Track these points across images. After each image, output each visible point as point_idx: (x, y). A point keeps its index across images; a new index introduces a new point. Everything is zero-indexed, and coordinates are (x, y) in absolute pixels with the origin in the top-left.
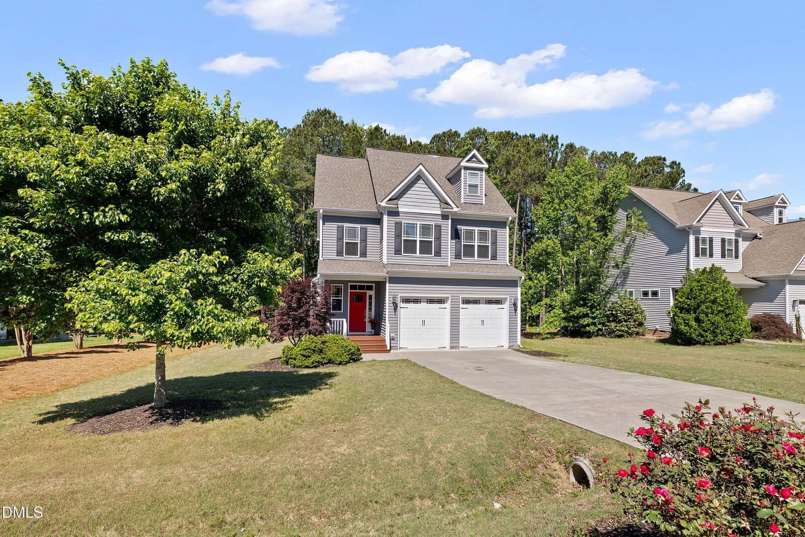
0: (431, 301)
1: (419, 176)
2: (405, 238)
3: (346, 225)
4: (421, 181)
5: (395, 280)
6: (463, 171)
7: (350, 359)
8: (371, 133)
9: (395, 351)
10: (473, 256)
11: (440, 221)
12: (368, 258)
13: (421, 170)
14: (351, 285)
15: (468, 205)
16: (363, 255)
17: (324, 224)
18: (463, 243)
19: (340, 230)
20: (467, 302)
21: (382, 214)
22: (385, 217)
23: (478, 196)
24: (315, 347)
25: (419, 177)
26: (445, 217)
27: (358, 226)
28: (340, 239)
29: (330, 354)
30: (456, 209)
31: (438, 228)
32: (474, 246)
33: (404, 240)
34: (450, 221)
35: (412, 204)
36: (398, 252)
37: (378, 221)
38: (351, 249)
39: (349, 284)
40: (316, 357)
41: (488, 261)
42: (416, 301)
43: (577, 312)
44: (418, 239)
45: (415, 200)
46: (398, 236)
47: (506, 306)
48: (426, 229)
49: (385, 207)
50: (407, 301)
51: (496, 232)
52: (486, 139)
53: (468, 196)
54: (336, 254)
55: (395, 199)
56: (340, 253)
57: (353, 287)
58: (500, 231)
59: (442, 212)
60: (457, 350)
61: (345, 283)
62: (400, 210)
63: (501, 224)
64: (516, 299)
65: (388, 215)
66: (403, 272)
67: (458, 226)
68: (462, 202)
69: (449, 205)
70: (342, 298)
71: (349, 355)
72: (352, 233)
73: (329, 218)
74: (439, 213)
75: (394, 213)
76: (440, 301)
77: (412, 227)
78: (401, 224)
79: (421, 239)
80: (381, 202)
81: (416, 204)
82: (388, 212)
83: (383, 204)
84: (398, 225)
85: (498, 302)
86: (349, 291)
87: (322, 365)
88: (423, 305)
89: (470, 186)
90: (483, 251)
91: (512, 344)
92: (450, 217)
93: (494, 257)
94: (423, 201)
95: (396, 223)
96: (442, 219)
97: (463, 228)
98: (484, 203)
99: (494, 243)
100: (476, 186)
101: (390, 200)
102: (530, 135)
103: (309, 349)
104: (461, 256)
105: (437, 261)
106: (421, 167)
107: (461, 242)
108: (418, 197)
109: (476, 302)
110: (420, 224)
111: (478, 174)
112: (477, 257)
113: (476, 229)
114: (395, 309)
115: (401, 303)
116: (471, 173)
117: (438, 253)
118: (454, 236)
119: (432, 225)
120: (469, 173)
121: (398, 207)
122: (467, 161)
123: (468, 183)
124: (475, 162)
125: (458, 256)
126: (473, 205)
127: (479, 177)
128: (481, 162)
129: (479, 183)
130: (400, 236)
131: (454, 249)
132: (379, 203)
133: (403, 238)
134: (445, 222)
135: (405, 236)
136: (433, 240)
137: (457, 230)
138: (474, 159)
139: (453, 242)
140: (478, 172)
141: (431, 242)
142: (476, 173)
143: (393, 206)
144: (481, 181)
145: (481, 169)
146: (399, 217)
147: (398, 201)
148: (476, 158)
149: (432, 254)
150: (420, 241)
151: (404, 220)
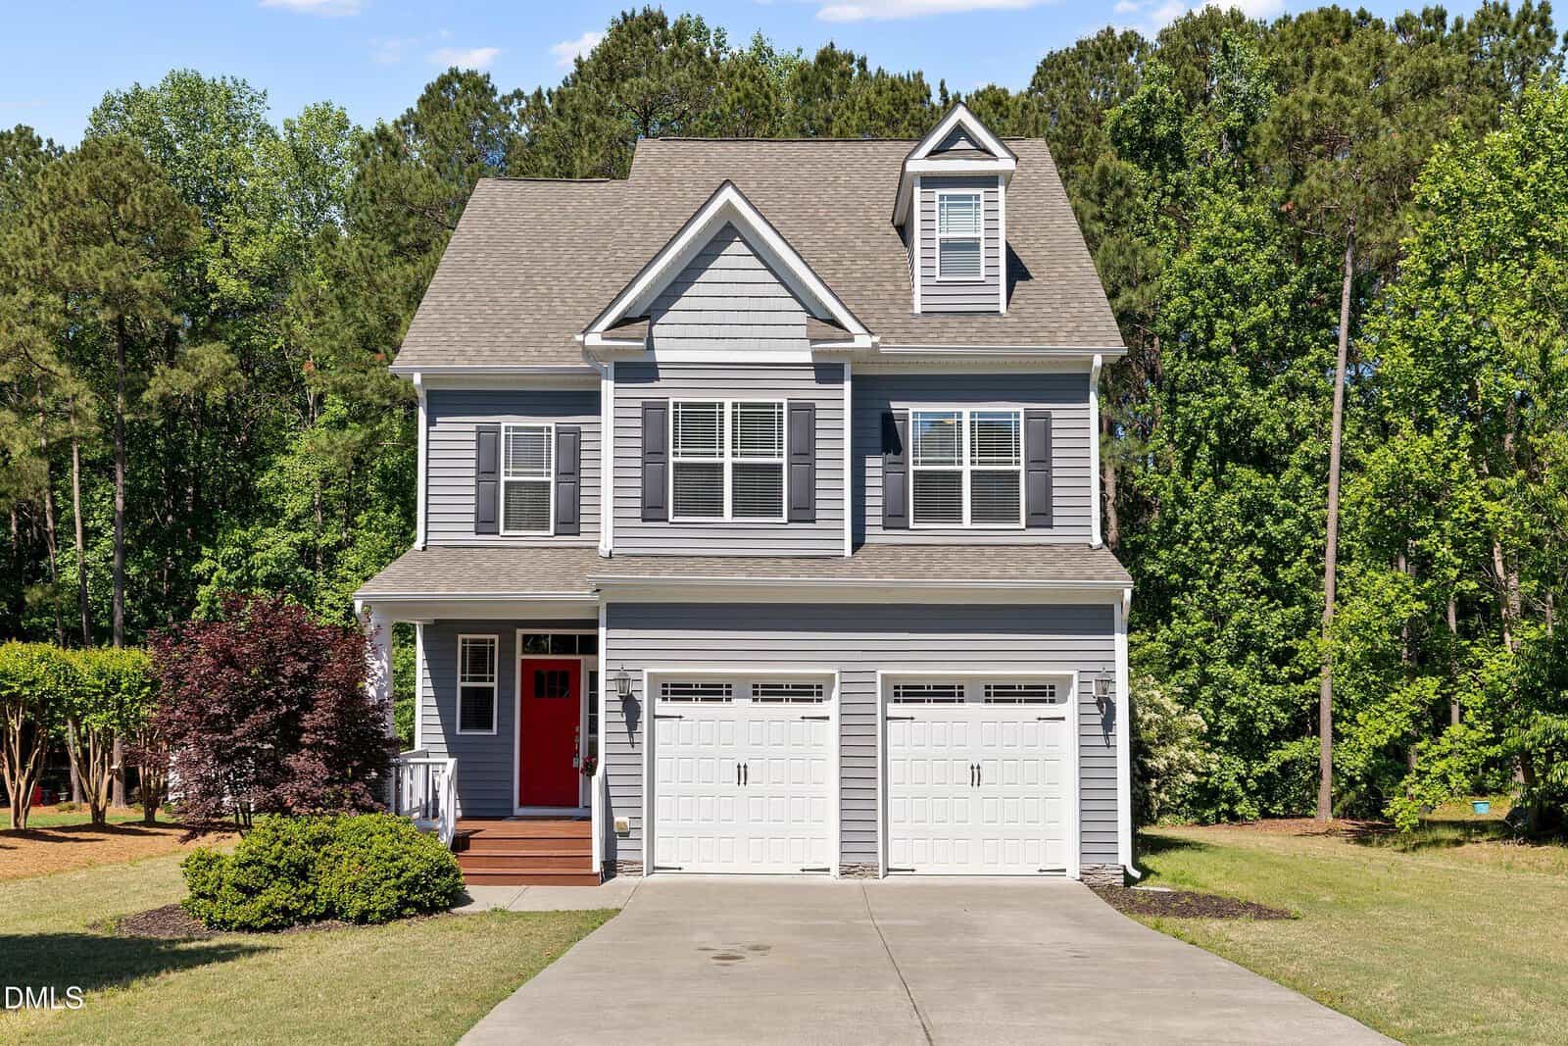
0: (769, 691)
1: (729, 227)
2: (680, 459)
3: (507, 422)
4: (737, 247)
5: (628, 615)
6: (917, 190)
7: (404, 903)
8: (804, 79)
9: (633, 880)
10: (957, 516)
11: (808, 389)
12: (582, 537)
13: (729, 205)
14: (526, 638)
15: (936, 321)
16: (571, 528)
17: (431, 422)
18: (912, 468)
19: (487, 444)
20: (911, 692)
21: (597, 376)
22: (608, 388)
23: (981, 283)
24: (279, 858)
25: (728, 231)
26: (827, 371)
27: (549, 422)
28: (487, 471)
29: (328, 885)
30: (863, 341)
31: (804, 414)
32: (958, 475)
33: (677, 466)
34: (847, 385)
35: (705, 331)
36: (653, 510)
37: (590, 403)
38: (528, 507)
39: (520, 632)
40: (277, 894)
41: (1016, 531)
42: (714, 691)
43: (1536, 731)
44: (728, 462)
45: (717, 317)
46: (653, 453)
47: (1069, 708)
48: (755, 422)
49: (607, 352)
50: (680, 690)
51: (1047, 417)
52: (1226, 49)
53: (941, 284)
54: (472, 527)
55: (642, 318)
56: (485, 523)
57: (533, 644)
58: (1061, 413)
59: (815, 353)
60: (869, 881)
61: (506, 628)
62: (661, 356)
63: (1068, 386)
64: (1107, 682)
65: (617, 380)
66: (664, 585)
67: (894, 405)
68: (918, 309)
69: (840, 326)
70: (495, 685)
71: (399, 888)
72: (529, 447)
73: (448, 401)
74: (807, 357)
75: (637, 371)
76: (806, 692)
77: (700, 421)
78: (664, 407)
79: (740, 460)
80: (585, 332)
81: (715, 331)
82: (618, 366)
83: (594, 340)
84: (654, 413)
85: (1038, 693)
86: (519, 657)
87: (305, 921)
88: (742, 707)
89: (946, 246)
90: (994, 494)
91: (1095, 862)
92: (848, 372)
93: (1041, 516)
94: (743, 318)
95: (646, 407)
96: (818, 380)
97: (913, 408)
98: (1003, 309)
99: (1041, 460)
100: (973, 246)
101: (623, 321)
102: (1425, 13)
103: (260, 863)
104: (904, 515)
105: (802, 540)
106: (729, 194)
107: (904, 463)
108: (730, 303)
109: (946, 693)
110: (735, 405)
111: (977, 197)
112: (975, 517)
113: (966, 411)
114: (632, 723)
115: (658, 701)
116: (950, 197)
117: (804, 511)
118: (878, 443)
119: (780, 406)
120: (942, 197)
121: (650, 347)
122: (933, 153)
123: (938, 235)
124: (963, 154)
125: (894, 519)
126: (963, 318)
127: (982, 208)
128: (988, 152)
129: (981, 234)
130: (663, 452)
131: (879, 492)
132: (579, 338)
133: (672, 459)
134: (827, 391)
135: (680, 450)
136: (784, 460)
137: (888, 419)
138: (962, 144)
139: (874, 464)
140: (980, 191)
141: (778, 468)
142: (969, 197)
143: (629, 344)
144: (992, 225)
145: (989, 181)
146: (656, 384)
147: (651, 325)
148: (971, 139)
149: (780, 515)
150: (735, 466)
151: (674, 393)
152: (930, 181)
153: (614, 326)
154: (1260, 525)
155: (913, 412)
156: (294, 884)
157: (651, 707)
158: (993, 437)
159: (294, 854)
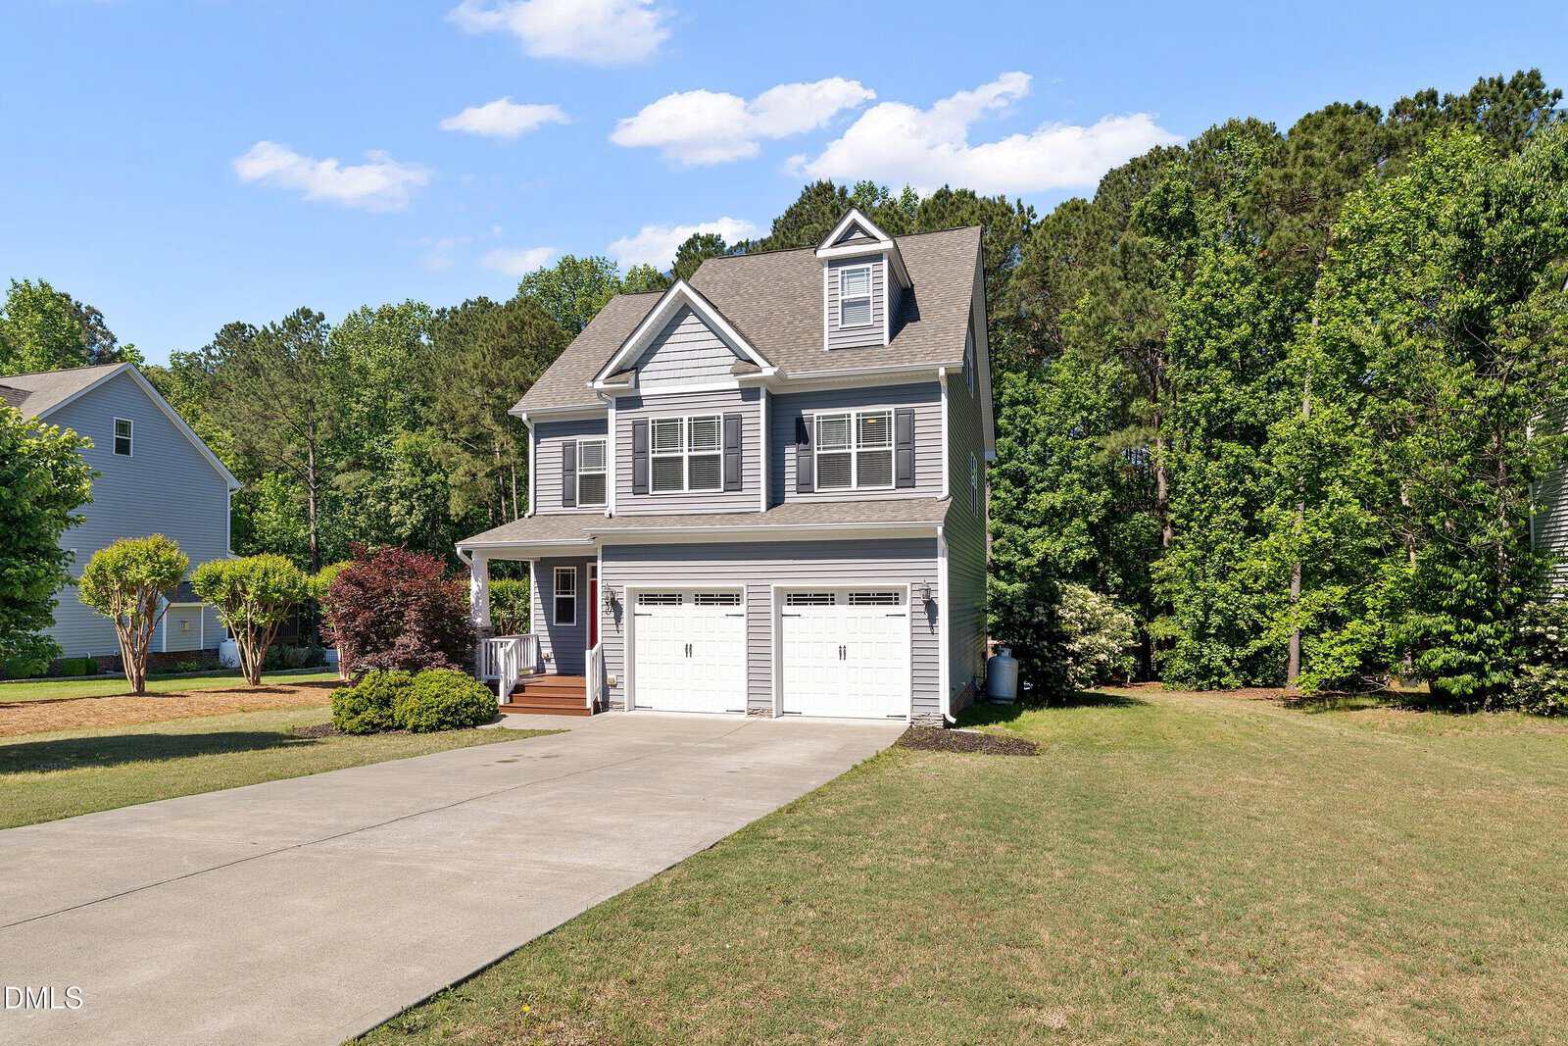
0: (707, 598)
1: (683, 306)
2: (656, 455)
3: (580, 439)
4: (691, 319)
5: (616, 552)
6: (826, 269)
9: (616, 713)
10: (848, 482)
11: (737, 406)
13: (682, 293)
15: (835, 355)
17: (537, 442)
18: (816, 452)
19: (569, 451)
20: (799, 598)
21: (605, 408)
22: (612, 413)
23: (870, 327)
25: (683, 309)
26: (749, 393)
27: (605, 438)
28: (569, 469)
30: (769, 372)
31: (735, 423)
32: (848, 455)
33: (654, 460)
34: (763, 401)
35: (671, 374)
36: (640, 488)
37: (600, 426)
38: (594, 489)
40: (370, 714)
41: (888, 491)
42: (670, 598)
44: (686, 455)
45: (679, 364)
46: (639, 452)
47: (908, 608)
48: (702, 429)
49: (610, 392)
50: (648, 598)
51: (912, 413)
53: (842, 330)
54: (561, 503)
55: (633, 369)
56: (569, 500)
58: (921, 410)
59: (739, 382)
61: (581, 562)
62: (643, 391)
63: (925, 391)
65: (617, 408)
67: (804, 412)
68: (826, 348)
69: (754, 363)
72: (594, 455)
73: (547, 429)
74: (735, 385)
75: (629, 402)
76: (728, 599)
77: (667, 430)
78: (647, 422)
79: (693, 453)
80: (593, 380)
81: (678, 373)
82: (618, 400)
83: (599, 385)
84: (639, 427)
85: (886, 597)
86: (589, 579)
87: (388, 729)
88: (688, 608)
89: (845, 305)
90: (874, 468)
91: (922, 711)
92: (763, 393)
93: (907, 480)
94: (694, 363)
95: (634, 425)
96: (743, 399)
97: (817, 413)
98: (886, 343)
99: (907, 442)
100: (866, 302)
101: (620, 371)
104: (811, 484)
105: (734, 502)
106: (680, 286)
107: (811, 449)
108: (686, 355)
109: (822, 599)
110: (690, 419)
111: (868, 269)
112: (859, 484)
113: (853, 412)
114: (618, 619)
115: (637, 605)
116: (848, 272)
117: (735, 484)
118: (794, 437)
119: (719, 418)
120: (843, 272)
121: (637, 386)
122: (836, 244)
123: (840, 298)
124: (858, 242)
125: (804, 486)
126: (856, 351)
127: (871, 276)
128: (874, 238)
129: (871, 294)
130: (645, 451)
131: (794, 469)
132: (590, 384)
133: (651, 456)
134: (750, 405)
135: (656, 449)
136: (721, 452)
137: (800, 421)
138: (858, 235)
139: (790, 452)
140: (870, 265)
141: (717, 457)
142: (862, 270)
143: (624, 385)
144: (878, 287)
145: (876, 257)
146: (641, 409)
147: (637, 373)
148: (863, 231)
149: (719, 487)
150: (691, 458)
151: (651, 414)
152: (834, 263)
153: (612, 375)
154: (1242, 482)
155: (814, 415)
156: (381, 709)
157: (631, 608)
158: (872, 430)
159: (383, 691)
